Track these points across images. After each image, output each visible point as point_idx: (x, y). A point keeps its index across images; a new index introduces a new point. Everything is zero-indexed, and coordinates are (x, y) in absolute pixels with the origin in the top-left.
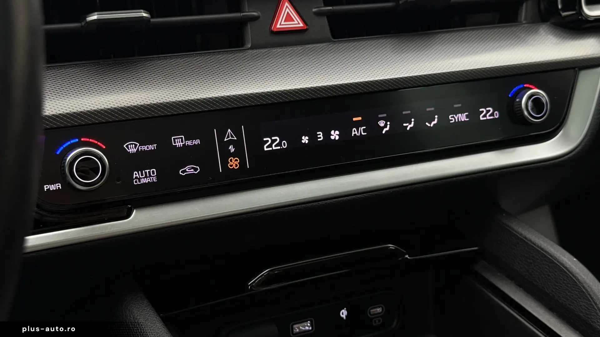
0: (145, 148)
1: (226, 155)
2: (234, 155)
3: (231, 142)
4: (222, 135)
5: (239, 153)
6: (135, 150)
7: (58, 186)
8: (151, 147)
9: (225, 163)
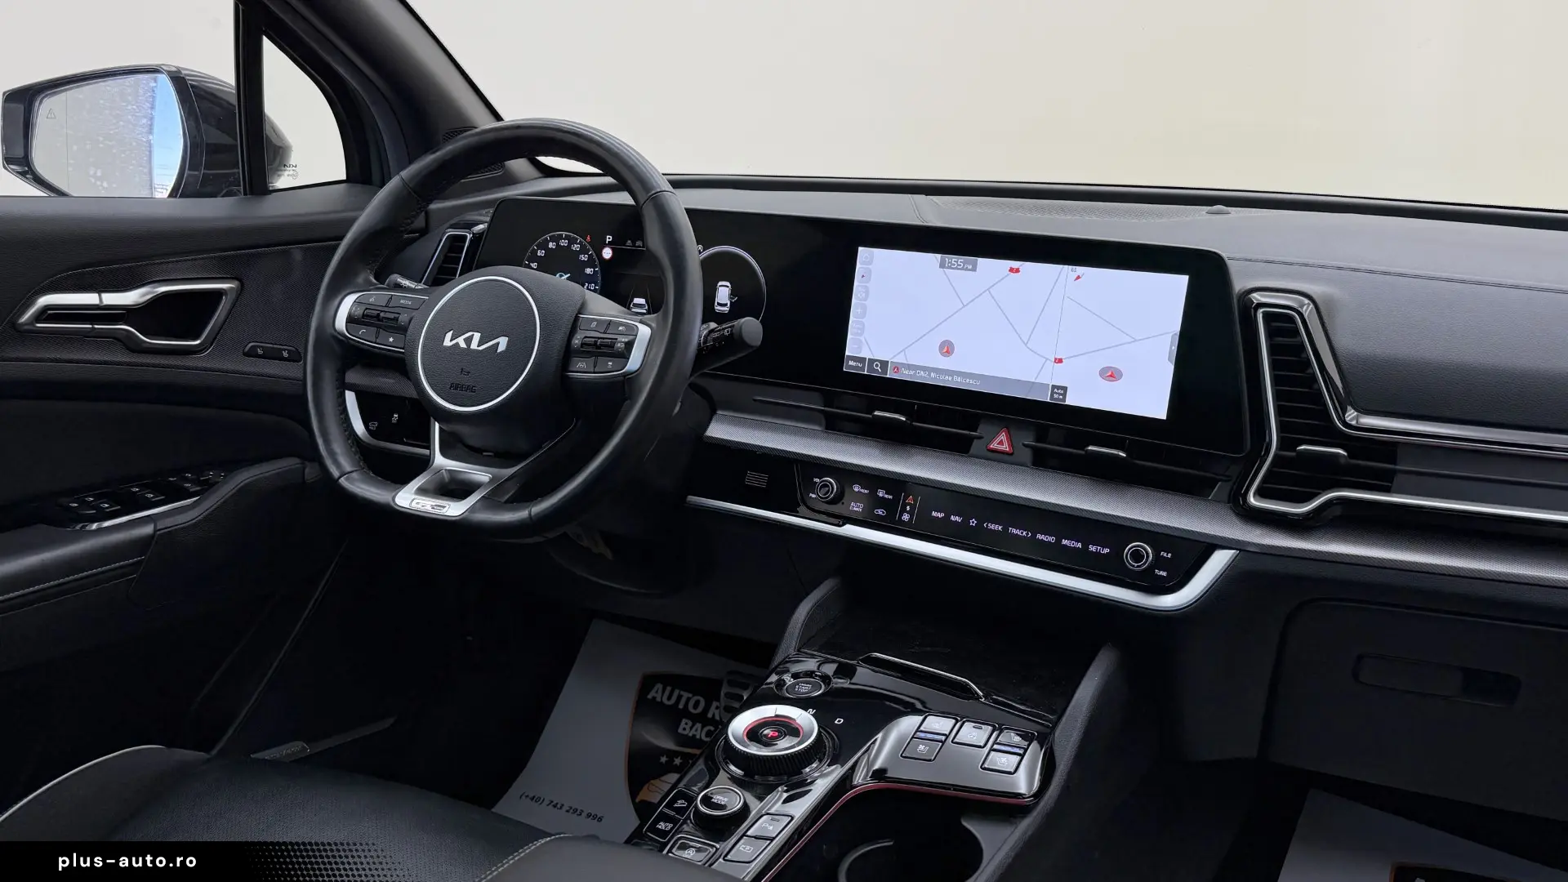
0: (863, 491)
1: (904, 510)
2: (907, 512)
3: (909, 504)
4: (906, 497)
5: (911, 513)
6: (857, 490)
8: (866, 491)
9: (901, 515)
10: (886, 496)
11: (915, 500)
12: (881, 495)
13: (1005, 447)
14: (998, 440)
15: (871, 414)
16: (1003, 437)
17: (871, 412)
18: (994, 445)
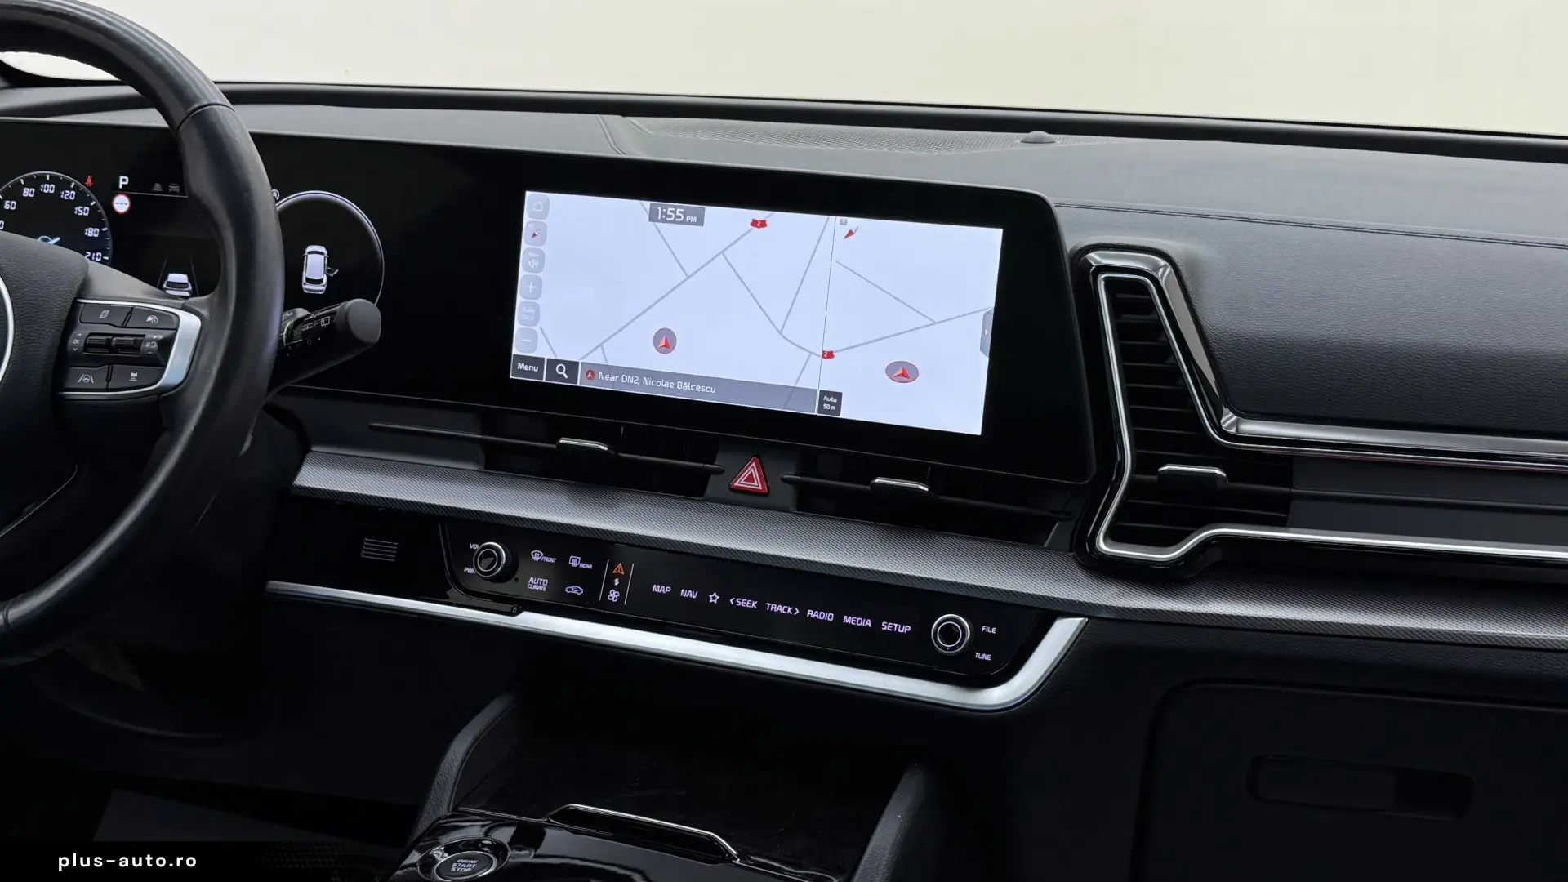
0: (547, 559)
1: (610, 586)
2: (616, 588)
3: (618, 576)
5: (621, 589)
6: (538, 559)
8: (552, 560)
9: (606, 593)
10: (583, 566)
11: (627, 569)
12: (574, 564)
13: (757, 485)
14: (746, 474)
15: (554, 443)
16: (752, 469)
17: (555, 440)
18: (741, 482)
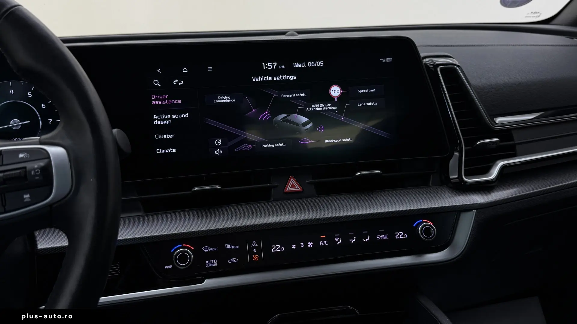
0: (212, 249)
6: (207, 250)
7: (171, 266)
8: (215, 249)
9: (251, 257)
10: (234, 247)
11: (259, 243)
12: (229, 248)
13: (297, 188)
14: (290, 184)
15: (190, 191)
16: (292, 181)
18: (289, 189)
